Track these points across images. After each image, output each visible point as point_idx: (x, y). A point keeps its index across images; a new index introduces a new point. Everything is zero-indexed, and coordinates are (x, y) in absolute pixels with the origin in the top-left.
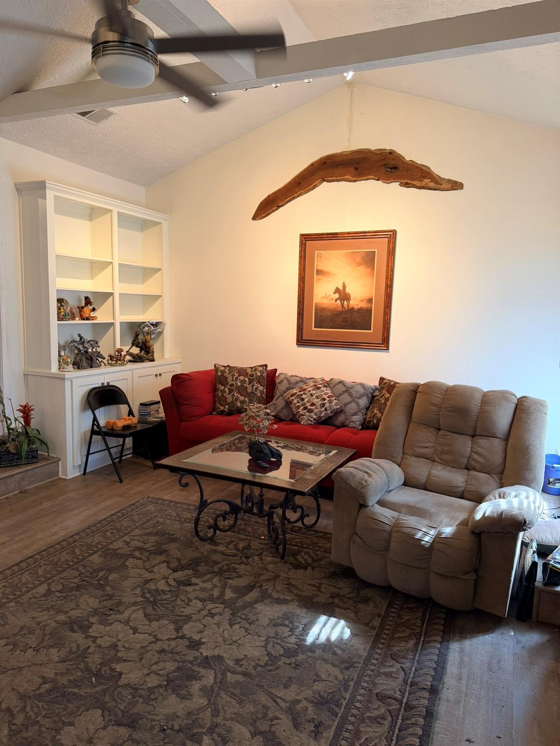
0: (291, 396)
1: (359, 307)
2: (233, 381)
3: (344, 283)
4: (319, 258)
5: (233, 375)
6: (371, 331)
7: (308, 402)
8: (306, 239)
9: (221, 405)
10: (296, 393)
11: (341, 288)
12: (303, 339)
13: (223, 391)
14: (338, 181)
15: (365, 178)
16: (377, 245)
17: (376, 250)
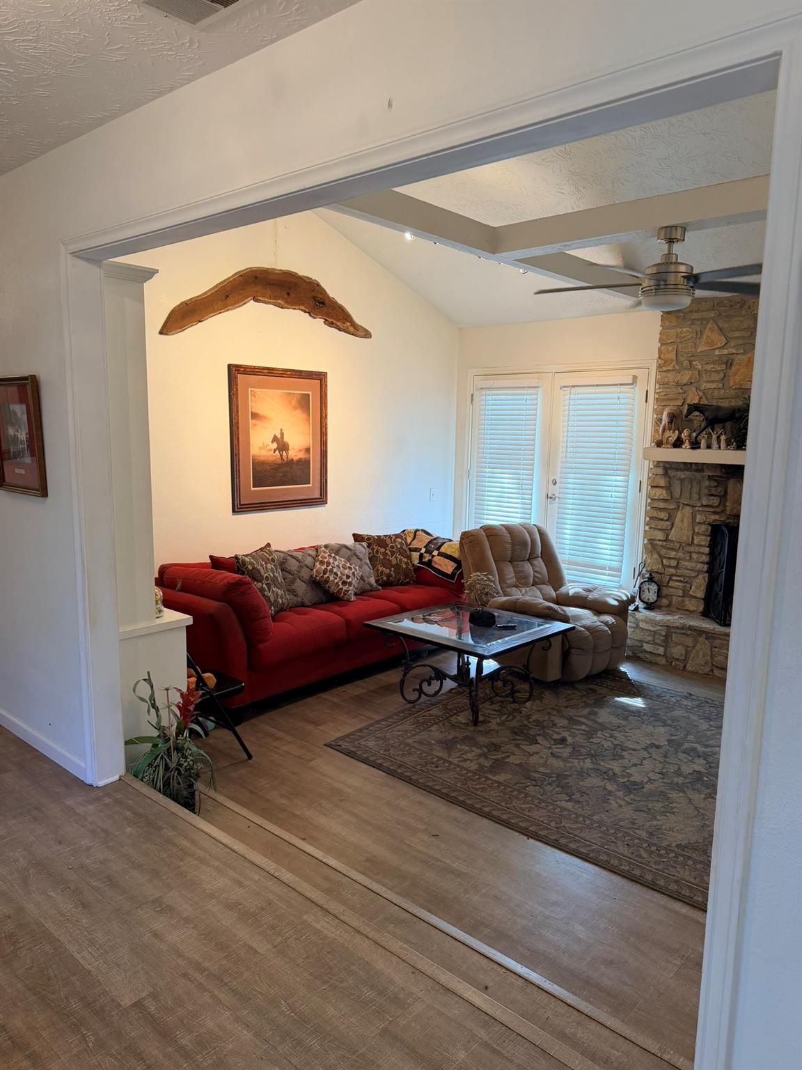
1: (298, 458)
3: (281, 430)
4: (253, 398)
6: (310, 485)
7: (341, 574)
11: (279, 436)
12: (242, 503)
13: (263, 590)
14: (268, 303)
15: (297, 307)
16: (311, 388)
17: (310, 393)
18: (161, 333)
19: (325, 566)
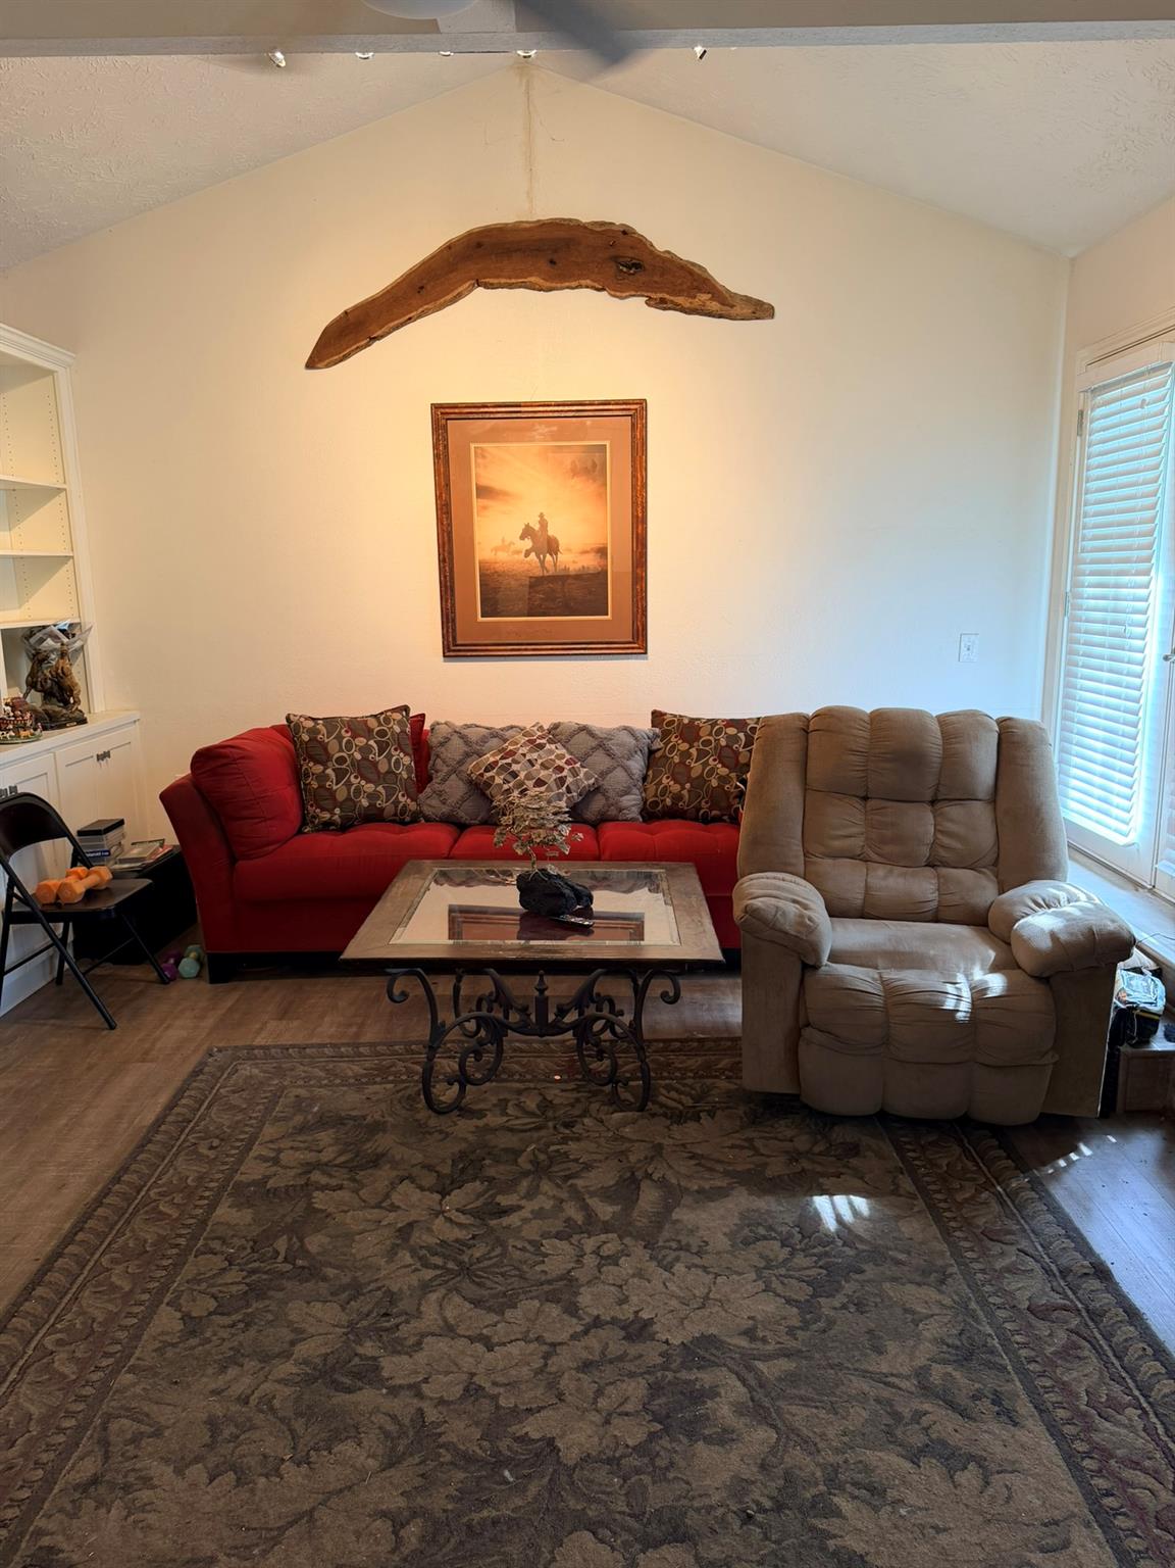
0: (487, 770)
1: (578, 566)
2: (341, 750)
3: (541, 516)
4: (480, 461)
5: (339, 738)
6: (609, 617)
7: (528, 777)
8: (444, 417)
9: (323, 809)
10: (497, 762)
11: (537, 527)
12: (459, 642)
13: (322, 777)
14: (510, 286)
15: (574, 284)
16: (610, 433)
17: (607, 443)
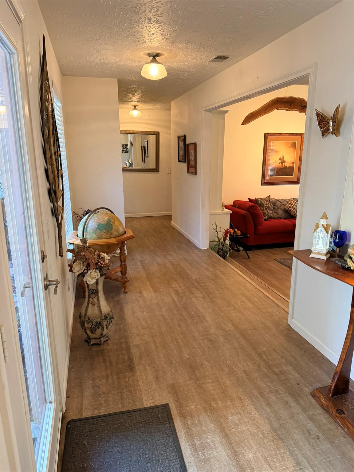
1: (289, 166)
2: (265, 204)
3: (283, 155)
4: (273, 144)
6: (293, 176)
11: (282, 158)
12: (264, 182)
14: (282, 109)
15: (293, 110)
16: (297, 139)
17: (296, 141)
18: (242, 124)
19: (291, 205)
